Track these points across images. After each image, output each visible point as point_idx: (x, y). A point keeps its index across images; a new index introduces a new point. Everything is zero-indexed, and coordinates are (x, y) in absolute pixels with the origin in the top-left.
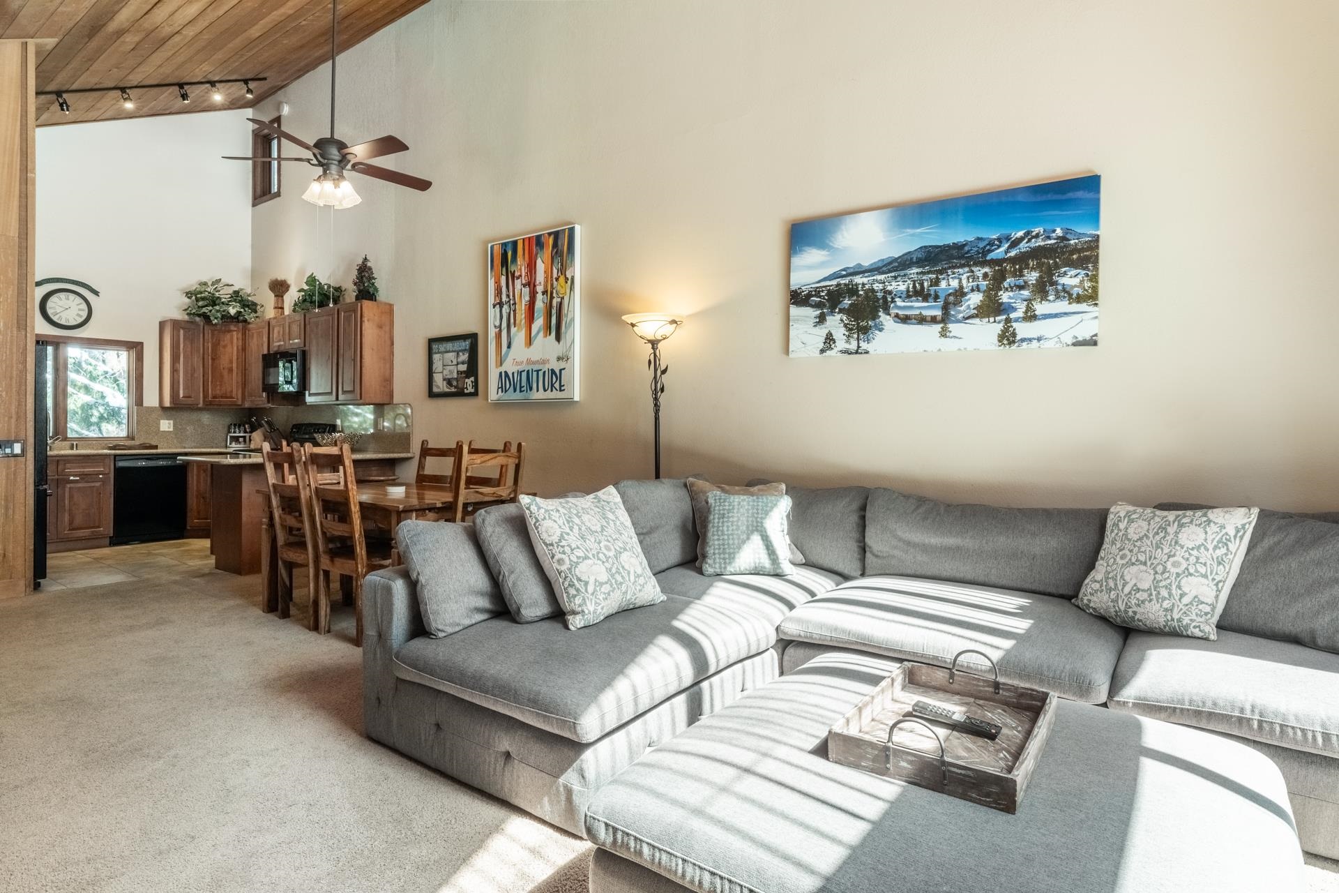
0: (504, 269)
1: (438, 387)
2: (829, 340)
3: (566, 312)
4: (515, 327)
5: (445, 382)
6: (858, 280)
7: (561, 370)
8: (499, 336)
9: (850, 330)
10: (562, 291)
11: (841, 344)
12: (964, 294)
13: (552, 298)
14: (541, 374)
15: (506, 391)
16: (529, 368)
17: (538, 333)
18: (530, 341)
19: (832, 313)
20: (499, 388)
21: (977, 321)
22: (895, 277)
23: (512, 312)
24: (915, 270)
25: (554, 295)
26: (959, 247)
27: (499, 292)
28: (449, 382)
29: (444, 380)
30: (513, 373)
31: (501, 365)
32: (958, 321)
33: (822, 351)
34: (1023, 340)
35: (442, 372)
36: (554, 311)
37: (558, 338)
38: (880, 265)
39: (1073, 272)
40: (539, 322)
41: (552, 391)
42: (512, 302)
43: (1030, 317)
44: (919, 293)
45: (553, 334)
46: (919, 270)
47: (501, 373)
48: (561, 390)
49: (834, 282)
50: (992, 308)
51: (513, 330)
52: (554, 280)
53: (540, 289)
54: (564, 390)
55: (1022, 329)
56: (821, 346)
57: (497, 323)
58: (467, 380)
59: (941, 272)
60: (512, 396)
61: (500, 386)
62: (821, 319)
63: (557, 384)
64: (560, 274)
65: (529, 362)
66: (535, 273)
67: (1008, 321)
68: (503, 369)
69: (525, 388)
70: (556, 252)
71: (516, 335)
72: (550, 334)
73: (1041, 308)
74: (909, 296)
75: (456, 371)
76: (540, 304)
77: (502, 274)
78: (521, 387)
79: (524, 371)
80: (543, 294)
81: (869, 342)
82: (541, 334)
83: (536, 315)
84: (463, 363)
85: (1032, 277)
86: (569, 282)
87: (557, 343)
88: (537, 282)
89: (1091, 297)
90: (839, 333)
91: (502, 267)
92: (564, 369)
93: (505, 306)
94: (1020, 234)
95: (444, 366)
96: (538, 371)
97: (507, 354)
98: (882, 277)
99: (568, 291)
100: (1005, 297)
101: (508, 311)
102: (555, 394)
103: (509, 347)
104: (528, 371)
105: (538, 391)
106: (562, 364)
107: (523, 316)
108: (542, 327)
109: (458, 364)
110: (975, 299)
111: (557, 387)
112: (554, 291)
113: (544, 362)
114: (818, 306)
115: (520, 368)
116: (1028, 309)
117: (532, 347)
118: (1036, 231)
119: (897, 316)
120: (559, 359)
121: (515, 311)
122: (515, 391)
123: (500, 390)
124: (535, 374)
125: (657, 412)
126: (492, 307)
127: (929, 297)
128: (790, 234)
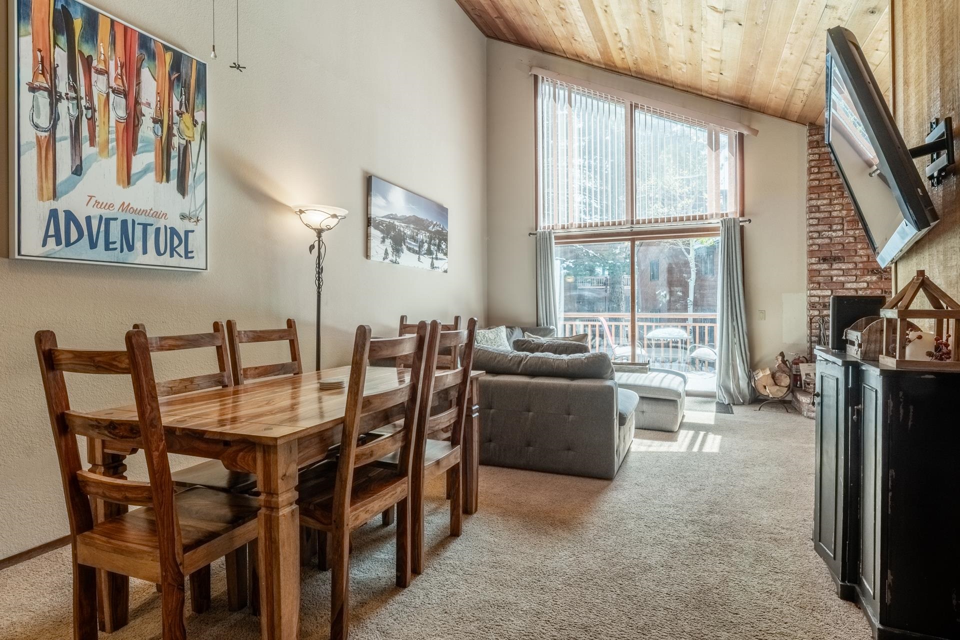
0: (63, 40)
2: (386, 253)
3: (194, 161)
4: (92, 144)
6: (396, 223)
7: (187, 233)
8: (48, 146)
9: (393, 249)
10: (188, 133)
11: (390, 257)
12: (423, 243)
13: (170, 135)
14: (151, 231)
15: (68, 245)
16: (129, 217)
17: (145, 171)
18: (127, 178)
19: (387, 238)
20: (47, 236)
21: (426, 256)
22: (407, 227)
23: (84, 120)
24: (412, 226)
25: (175, 131)
26: (422, 220)
27: (45, 67)
30: (88, 219)
31: (55, 196)
32: (422, 255)
33: (384, 259)
34: (436, 267)
36: (174, 153)
37: (182, 189)
38: (402, 218)
39: (444, 243)
40: (144, 159)
41: (172, 256)
42: (83, 103)
43: (437, 259)
44: (413, 238)
45: (174, 182)
46: (415, 227)
47: (54, 213)
48: (187, 257)
49: (388, 220)
50: (429, 252)
51: (88, 149)
52: (175, 114)
53: (149, 113)
54: (193, 257)
55: (436, 263)
56: (383, 255)
57: (44, 121)
59: (418, 230)
60: (81, 251)
61: (52, 232)
62: (383, 241)
63: (182, 247)
64: (184, 109)
65: (124, 207)
66: (138, 84)
67: (433, 258)
68: (62, 205)
69: (118, 245)
70: (179, 78)
71: (95, 160)
72: (168, 180)
73: (440, 255)
74: (410, 238)
76: (147, 130)
77: (55, 44)
78: (109, 243)
79: (116, 219)
80: (155, 121)
81: (399, 257)
82: (151, 176)
83: (139, 145)
85: (437, 241)
86: (199, 127)
87: (181, 196)
88: (143, 99)
89: (446, 254)
90: (390, 250)
91: (57, 30)
92: (193, 231)
93: (64, 101)
94: (435, 223)
96: (146, 226)
97: (70, 186)
98: (403, 225)
99: (197, 137)
100: (432, 247)
101: (75, 113)
102: (176, 261)
103: (78, 171)
104: (124, 223)
105: (145, 252)
106: (190, 226)
107: (113, 136)
108: (153, 166)
110: (426, 246)
111: (182, 253)
112: (175, 128)
113: (157, 215)
114: (382, 231)
115: (107, 214)
116: (436, 255)
117: (131, 188)
118: (438, 223)
119: (407, 247)
120: (183, 217)
121: (92, 120)
122: (93, 245)
123: (51, 241)
124: (139, 230)
125: (319, 293)
126: (24, 88)
127: (415, 240)
128: (368, 181)
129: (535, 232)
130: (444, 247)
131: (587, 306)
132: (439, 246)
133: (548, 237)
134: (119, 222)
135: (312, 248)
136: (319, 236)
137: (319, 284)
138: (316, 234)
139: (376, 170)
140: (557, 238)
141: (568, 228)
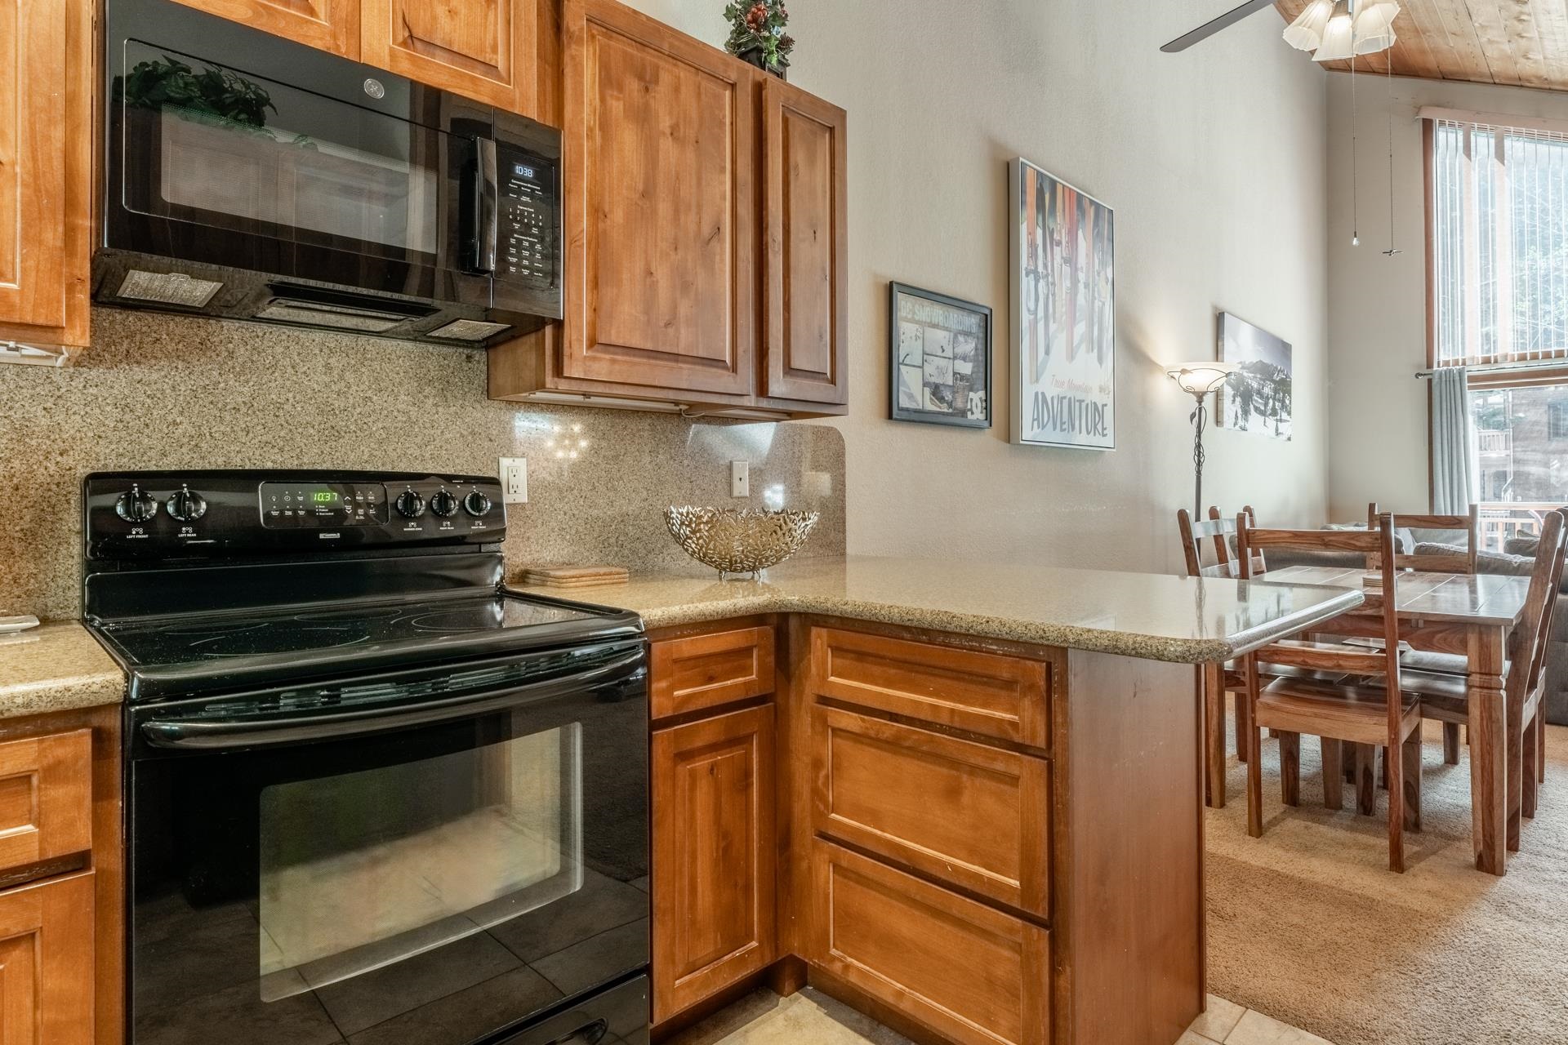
0: (1040, 219)
1: (911, 397)
2: (1236, 417)
3: (1107, 325)
4: (1054, 320)
5: (927, 391)
6: (1245, 374)
7: (1103, 407)
8: (1034, 328)
9: (1242, 411)
11: (1240, 422)
12: (1268, 399)
13: (1093, 297)
14: (1084, 405)
15: (1043, 427)
16: (1072, 395)
17: (1080, 343)
18: (1071, 352)
19: (1237, 395)
20: (1034, 420)
21: (1271, 418)
22: (1254, 377)
23: (1050, 297)
24: (1261, 376)
25: (1096, 295)
26: (1268, 366)
27: (1033, 250)
28: (936, 391)
29: (925, 384)
30: (1052, 398)
31: (1037, 380)
33: (1234, 425)
34: (1279, 434)
35: (922, 367)
37: (1100, 358)
38: (1250, 365)
39: (1288, 397)
40: (1080, 329)
41: (1095, 434)
42: (1050, 279)
43: (1281, 420)
44: (1260, 393)
45: (1096, 351)
46: (1263, 377)
47: (1037, 394)
48: (1103, 435)
49: (1238, 370)
50: (1274, 413)
51: (1053, 327)
54: (1106, 435)
55: (1281, 428)
56: (1233, 420)
57: (1032, 303)
58: (972, 395)
59: (1265, 381)
60: (1049, 434)
61: (1036, 414)
62: (1234, 402)
63: (1100, 424)
64: (1101, 267)
65: (1070, 384)
66: (1077, 249)
67: (1277, 421)
68: (1040, 387)
69: (1066, 425)
70: (1098, 232)
71: (1056, 338)
72: (1093, 350)
73: (1285, 416)
74: (1257, 394)
75: (951, 369)
76: (1081, 298)
77: (1037, 224)
78: (1062, 423)
79: (1065, 398)
80: (1085, 287)
81: (1249, 422)
82: (1083, 347)
83: (1077, 315)
84: (964, 359)
85: (1282, 395)
86: (1109, 284)
87: (1100, 366)
88: (1079, 266)
89: (1289, 414)
90: (1239, 412)
91: (1038, 209)
92: (1106, 405)
93: (1041, 281)
94: (1279, 368)
95: (924, 353)
96: (1081, 401)
97: (1044, 366)
98: (1251, 375)
100: (1277, 404)
101: (1046, 291)
102: (1096, 439)
103: (1047, 352)
104: (1070, 399)
105: (1080, 432)
106: (1105, 399)
107: (1064, 309)
108: (1084, 337)
109: (955, 358)
110: (1271, 403)
111: (1101, 431)
112: (1096, 289)
113: (1087, 390)
115: (1061, 393)
116: (1281, 416)
117: (1074, 362)
118: (1283, 368)
119: (1254, 406)
120: (1101, 389)
121: (1054, 295)
122: (1054, 426)
123: (1036, 423)
124: (1077, 404)
125: (1199, 473)
126: (1024, 272)
127: (1262, 397)
128: (1219, 318)
129: (1427, 371)
130: (1287, 402)
131: (1535, 490)
132: (1283, 402)
133: (1457, 378)
134: (1067, 400)
135: (1193, 416)
136: (1200, 401)
137: (1199, 461)
138: (1195, 398)
139: (1225, 305)
140: (1472, 379)
141: (1496, 362)
